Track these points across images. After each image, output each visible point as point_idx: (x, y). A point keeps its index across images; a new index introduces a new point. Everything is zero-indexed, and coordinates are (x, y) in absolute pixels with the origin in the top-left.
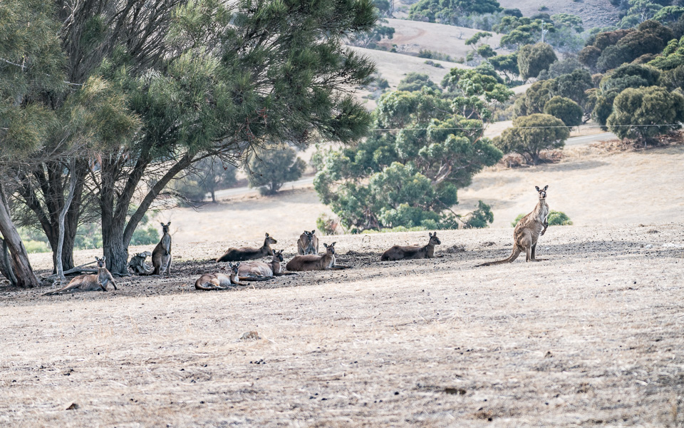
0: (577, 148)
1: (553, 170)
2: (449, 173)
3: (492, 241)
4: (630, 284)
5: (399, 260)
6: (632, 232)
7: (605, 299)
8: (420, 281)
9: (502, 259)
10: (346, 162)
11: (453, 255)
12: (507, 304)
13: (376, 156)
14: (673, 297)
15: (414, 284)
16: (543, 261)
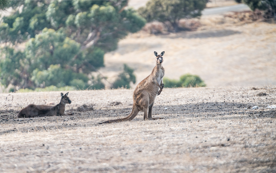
0: (214, 18)
1: (191, 37)
2: (97, 39)
3: (118, 101)
4: (224, 141)
5: (33, 117)
6: (244, 95)
7: (199, 154)
8: (44, 136)
9: (123, 117)
10: (4, 29)
11: (82, 113)
12: (112, 157)
13: (33, 22)
14: (257, 153)
15: (39, 139)
16: (158, 120)
